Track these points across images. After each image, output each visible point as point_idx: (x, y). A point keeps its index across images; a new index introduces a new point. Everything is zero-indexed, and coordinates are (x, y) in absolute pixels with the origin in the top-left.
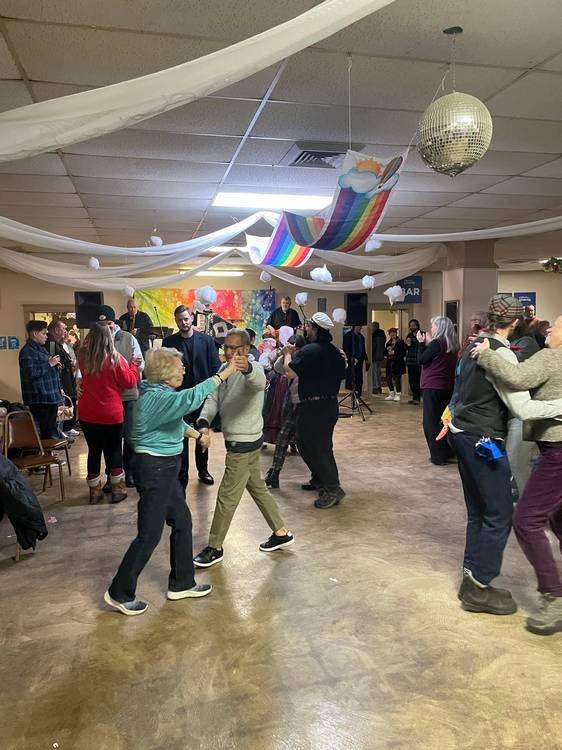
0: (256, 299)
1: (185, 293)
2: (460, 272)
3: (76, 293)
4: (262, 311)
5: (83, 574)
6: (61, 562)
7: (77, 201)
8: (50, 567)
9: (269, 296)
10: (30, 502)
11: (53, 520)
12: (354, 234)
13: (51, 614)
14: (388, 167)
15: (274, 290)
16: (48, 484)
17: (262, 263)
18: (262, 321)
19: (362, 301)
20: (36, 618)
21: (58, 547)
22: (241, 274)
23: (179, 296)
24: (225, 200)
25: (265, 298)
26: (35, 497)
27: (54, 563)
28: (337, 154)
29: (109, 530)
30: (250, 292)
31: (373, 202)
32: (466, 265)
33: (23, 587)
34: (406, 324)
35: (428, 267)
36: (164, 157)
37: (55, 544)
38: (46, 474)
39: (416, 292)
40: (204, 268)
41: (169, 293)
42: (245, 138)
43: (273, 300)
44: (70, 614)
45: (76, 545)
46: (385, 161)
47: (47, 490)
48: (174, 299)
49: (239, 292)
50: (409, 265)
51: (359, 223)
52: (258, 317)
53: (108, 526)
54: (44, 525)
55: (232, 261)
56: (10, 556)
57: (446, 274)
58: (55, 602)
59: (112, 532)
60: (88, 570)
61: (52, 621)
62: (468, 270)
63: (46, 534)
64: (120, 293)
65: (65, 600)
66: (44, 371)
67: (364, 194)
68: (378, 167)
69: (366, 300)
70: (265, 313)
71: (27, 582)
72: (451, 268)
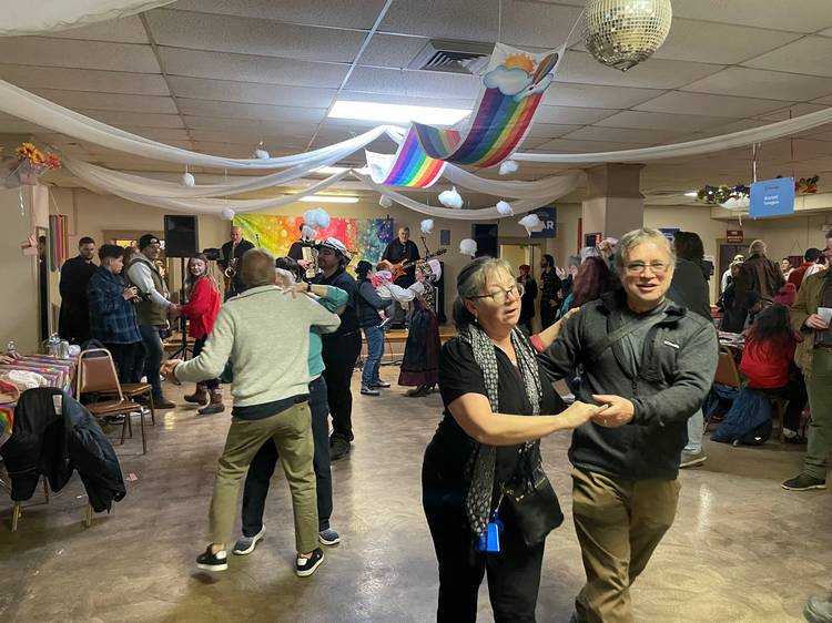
0: (372, 228)
1: (292, 220)
2: (602, 202)
3: (167, 217)
4: (378, 243)
5: (168, 542)
6: (142, 526)
7: (170, 106)
8: (129, 534)
9: (386, 227)
10: (105, 455)
11: (133, 477)
12: (497, 145)
13: (129, 590)
14: (543, 63)
15: (392, 220)
16: (128, 435)
17: (385, 183)
18: (378, 255)
19: (492, 233)
20: (110, 596)
21: (138, 510)
22: (356, 200)
23: (284, 224)
24: (344, 110)
25: (381, 228)
26: (112, 451)
27: (134, 528)
28: (476, 56)
29: (198, 491)
30: (365, 221)
31: (522, 106)
32: (609, 194)
33: (95, 558)
34: (538, 261)
35: (562, 199)
36: (276, 54)
37: (134, 506)
38: (124, 424)
39: (550, 225)
40: (311, 193)
41: (272, 220)
42: (372, 32)
43: (391, 231)
44: (152, 591)
45: (160, 508)
46: (540, 57)
47: (126, 441)
48: (278, 228)
49: (352, 221)
50: (547, 192)
51: (505, 131)
52: (373, 249)
53: (199, 486)
54: (122, 482)
55: (345, 185)
56: (80, 520)
57: (585, 204)
58: (131, 575)
59: (202, 492)
60: (174, 537)
61: (130, 600)
62: (612, 200)
63: (123, 494)
64: (217, 218)
65: (146, 573)
66: (117, 306)
67: (512, 96)
68: (531, 63)
69: (497, 233)
70: (381, 245)
71: (100, 551)
72: (591, 197)
